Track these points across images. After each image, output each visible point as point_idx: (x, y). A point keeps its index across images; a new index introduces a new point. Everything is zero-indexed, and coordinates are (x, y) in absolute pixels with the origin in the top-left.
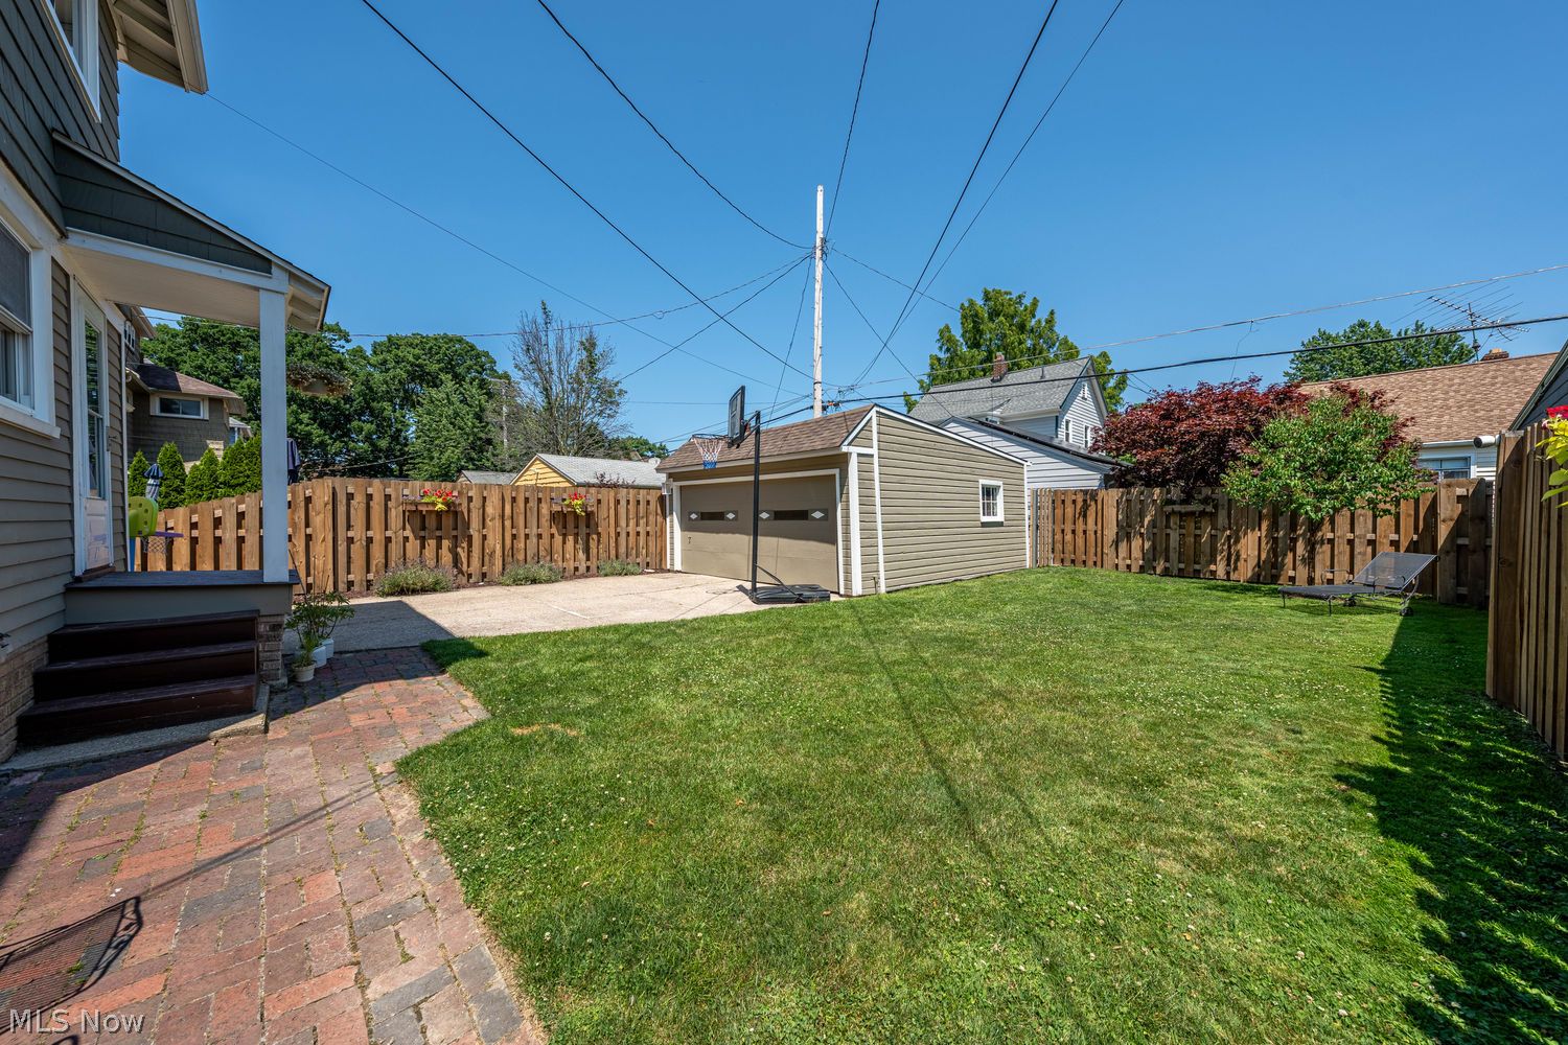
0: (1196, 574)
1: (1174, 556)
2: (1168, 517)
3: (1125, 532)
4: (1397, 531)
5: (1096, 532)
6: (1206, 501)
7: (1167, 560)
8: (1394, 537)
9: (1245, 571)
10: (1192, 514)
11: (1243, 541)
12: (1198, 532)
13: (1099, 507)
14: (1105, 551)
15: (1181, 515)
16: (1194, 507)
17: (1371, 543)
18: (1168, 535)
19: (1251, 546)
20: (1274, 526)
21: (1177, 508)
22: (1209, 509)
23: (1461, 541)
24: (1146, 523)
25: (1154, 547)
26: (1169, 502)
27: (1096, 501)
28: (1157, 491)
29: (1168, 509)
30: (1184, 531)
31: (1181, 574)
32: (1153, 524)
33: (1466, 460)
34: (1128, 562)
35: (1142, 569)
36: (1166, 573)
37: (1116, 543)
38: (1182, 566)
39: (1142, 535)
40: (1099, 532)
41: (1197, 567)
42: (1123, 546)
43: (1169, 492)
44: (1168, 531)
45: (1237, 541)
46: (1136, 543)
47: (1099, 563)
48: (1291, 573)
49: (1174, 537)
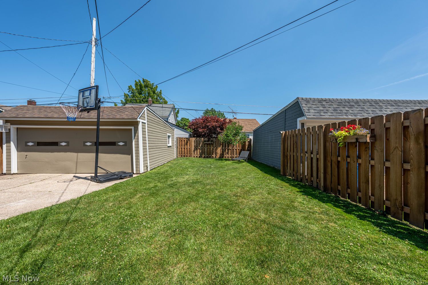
0: (210, 157)
1: (206, 153)
2: (205, 144)
3: (196, 148)
4: (239, 147)
5: (189, 148)
6: (212, 141)
7: (204, 154)
8: (239, 148)
9: (218, 156)
10: (209, 144)
11: (218, 150)
12: (210, 148)
13: (190, 142)
14: (192, 153)
15: (207, 144)
16: (209, 142)
17: (236, 149)
18: (205, 149)
19: (219, 150)
20: (223, 147)
21: (207, 142)
22: (212, 143)
23: (249, 149)
24: (200, 145)
25: (202, 152)
26: (205, 141)
27: (189, 141)
28: (202, 138)
29: (205, 143)
30: (207, 148)
31: (207, 157)
32: (202, 146)
33: (249, 135)
34: (197, 155)
35: (200, 157)
36: (204, 157)
37: (194, 151)
38: (207, 156)
39: (199, 149)
40: (190, 148)
41: (210, 156)
42: (196, 152)
43: (205, 139)
44: (205, 148)
45: (217, 150)
46: (198, 151)
47: (190, 156)
48: (225, 156)
49: (206, 149)
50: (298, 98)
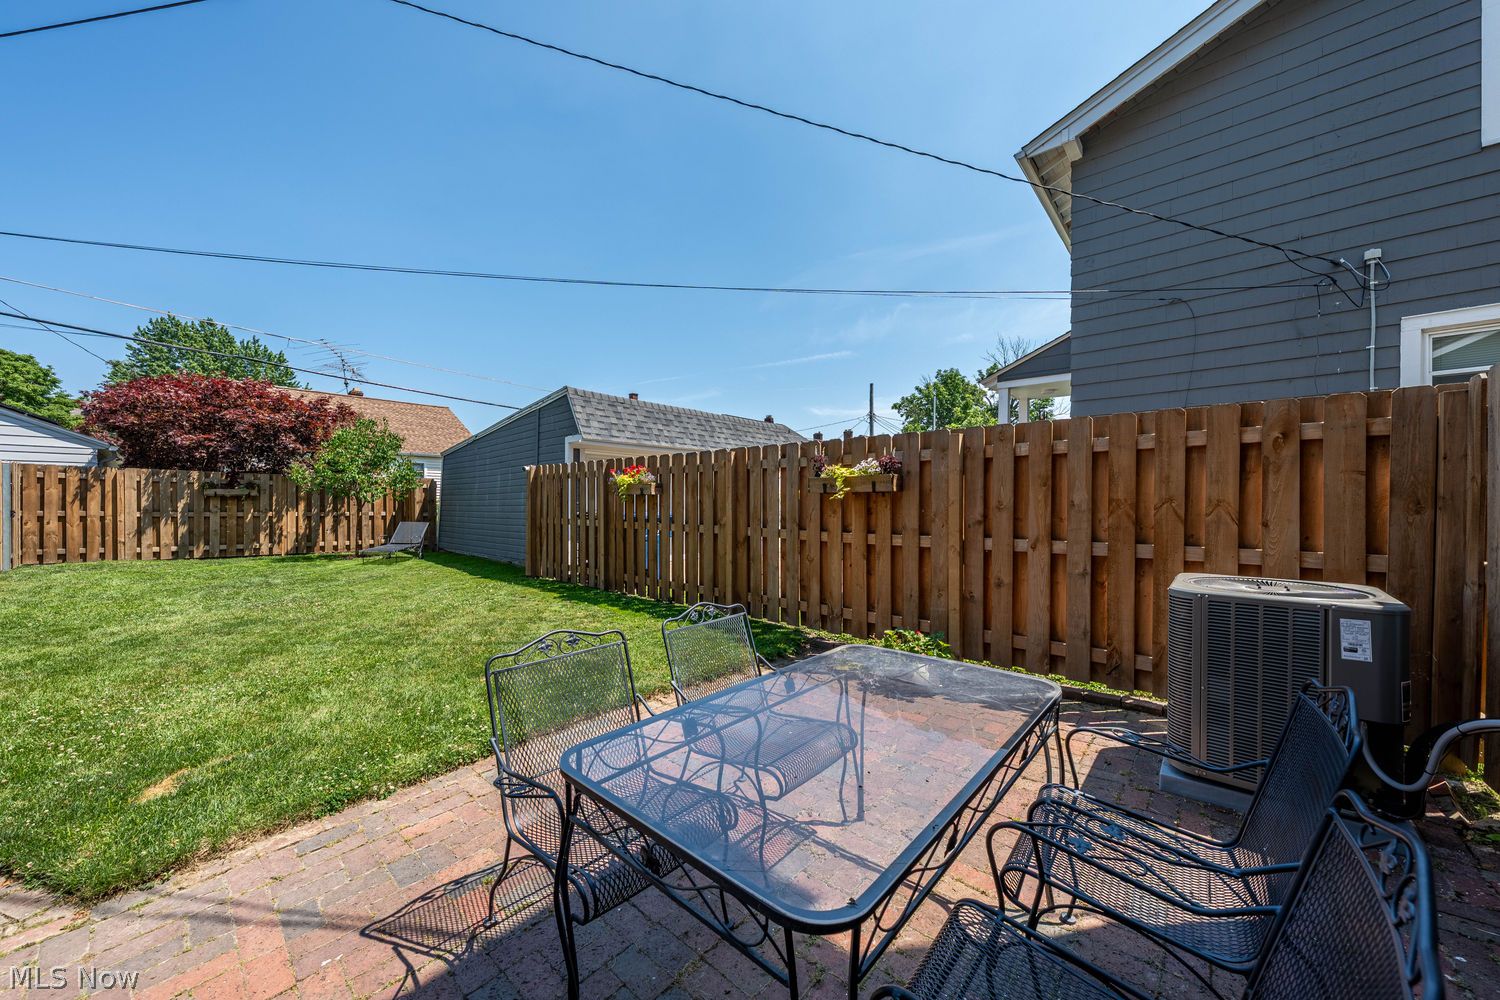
0: (240, 553)
1: (215, 539)
2: (208, 499)
3: (151, 518)
4: (385, 510)
5: (102, 519)
6: (250, 485)
7: (207, 543)
8: (383, 514)
9: (288, 544)
10: (238, 498)
11: (284, 519)
12: (240, 514)
13: (109, 488)
14: (121, 538)
15: (223, 499)
16: (236, 491)
17: (372, 518)
18: (207, 519)
19: (292, 523)
20: (308, 508)
21: (220, 492)
22: (254, 493)
23: (425, 515)
24: (180, 505)
25: (190, 532)
26: (212, 486)
27: (103, 482)
28: (195, 474)
29: (211, 492)
30: (224, 514)
31: (224, 555)
32: (189, 508)
33: (422, 466)
34: (156, 549)
35: (175, 555)
36: (206, 556)
37: (140, 533)
38: (224, 547)
39: (174, 519)
40: (109, 520)
41: (240, 547)
42: (149, 537)
43: (207, 476)
44: (207, 514)
45: (280, 519)
46: (166, 529)
47: (109, 554)
48: (322, 544)
49: (215, 520)
50: (566, 388)
